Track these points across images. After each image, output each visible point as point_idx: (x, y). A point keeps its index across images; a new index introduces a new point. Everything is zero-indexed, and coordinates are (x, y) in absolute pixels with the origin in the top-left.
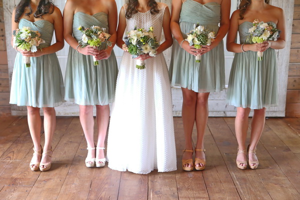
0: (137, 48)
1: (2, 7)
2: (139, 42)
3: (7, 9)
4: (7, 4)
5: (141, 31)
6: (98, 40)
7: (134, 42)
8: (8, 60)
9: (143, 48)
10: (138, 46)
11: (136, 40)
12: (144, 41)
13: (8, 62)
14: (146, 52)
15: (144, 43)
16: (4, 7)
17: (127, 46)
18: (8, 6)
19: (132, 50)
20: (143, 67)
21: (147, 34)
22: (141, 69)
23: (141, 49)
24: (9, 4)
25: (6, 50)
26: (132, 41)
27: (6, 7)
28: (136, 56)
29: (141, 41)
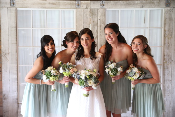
0: (84, 81)
1: (1, 54)
2: (86, 78)
3: (4, 55)
4: (4, 52)
5: (89, 71)
6: (69, 73)
7: (83, 78)
8: (3, 86)
9: (88, 82)
10: (85, 80)
11: (84, 76)
12: (89, 78)
13: (3, 88)
14: (90, 85)
15: (89, 79)
16: (2, 54)
17: (78, 80)
18: (5, 53)
19: (81, 83)
20: (88, 95)
21: (92, 73)
22: (86, 96)
23: (87, 83)
24: (5, 52)
25: (2, 80)
26: (82, 77)
27: (3, 54)
28: (83, 87)
29: (87, 77)
